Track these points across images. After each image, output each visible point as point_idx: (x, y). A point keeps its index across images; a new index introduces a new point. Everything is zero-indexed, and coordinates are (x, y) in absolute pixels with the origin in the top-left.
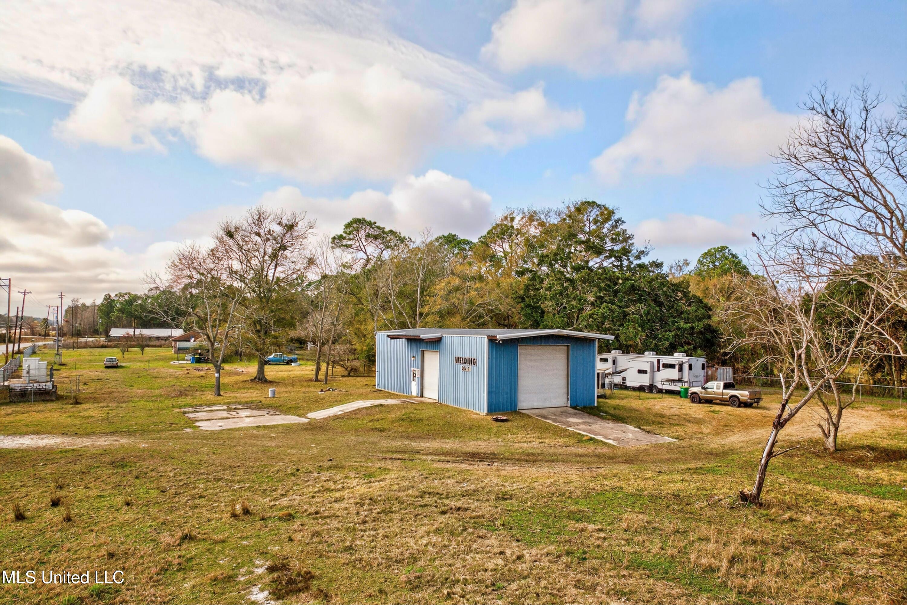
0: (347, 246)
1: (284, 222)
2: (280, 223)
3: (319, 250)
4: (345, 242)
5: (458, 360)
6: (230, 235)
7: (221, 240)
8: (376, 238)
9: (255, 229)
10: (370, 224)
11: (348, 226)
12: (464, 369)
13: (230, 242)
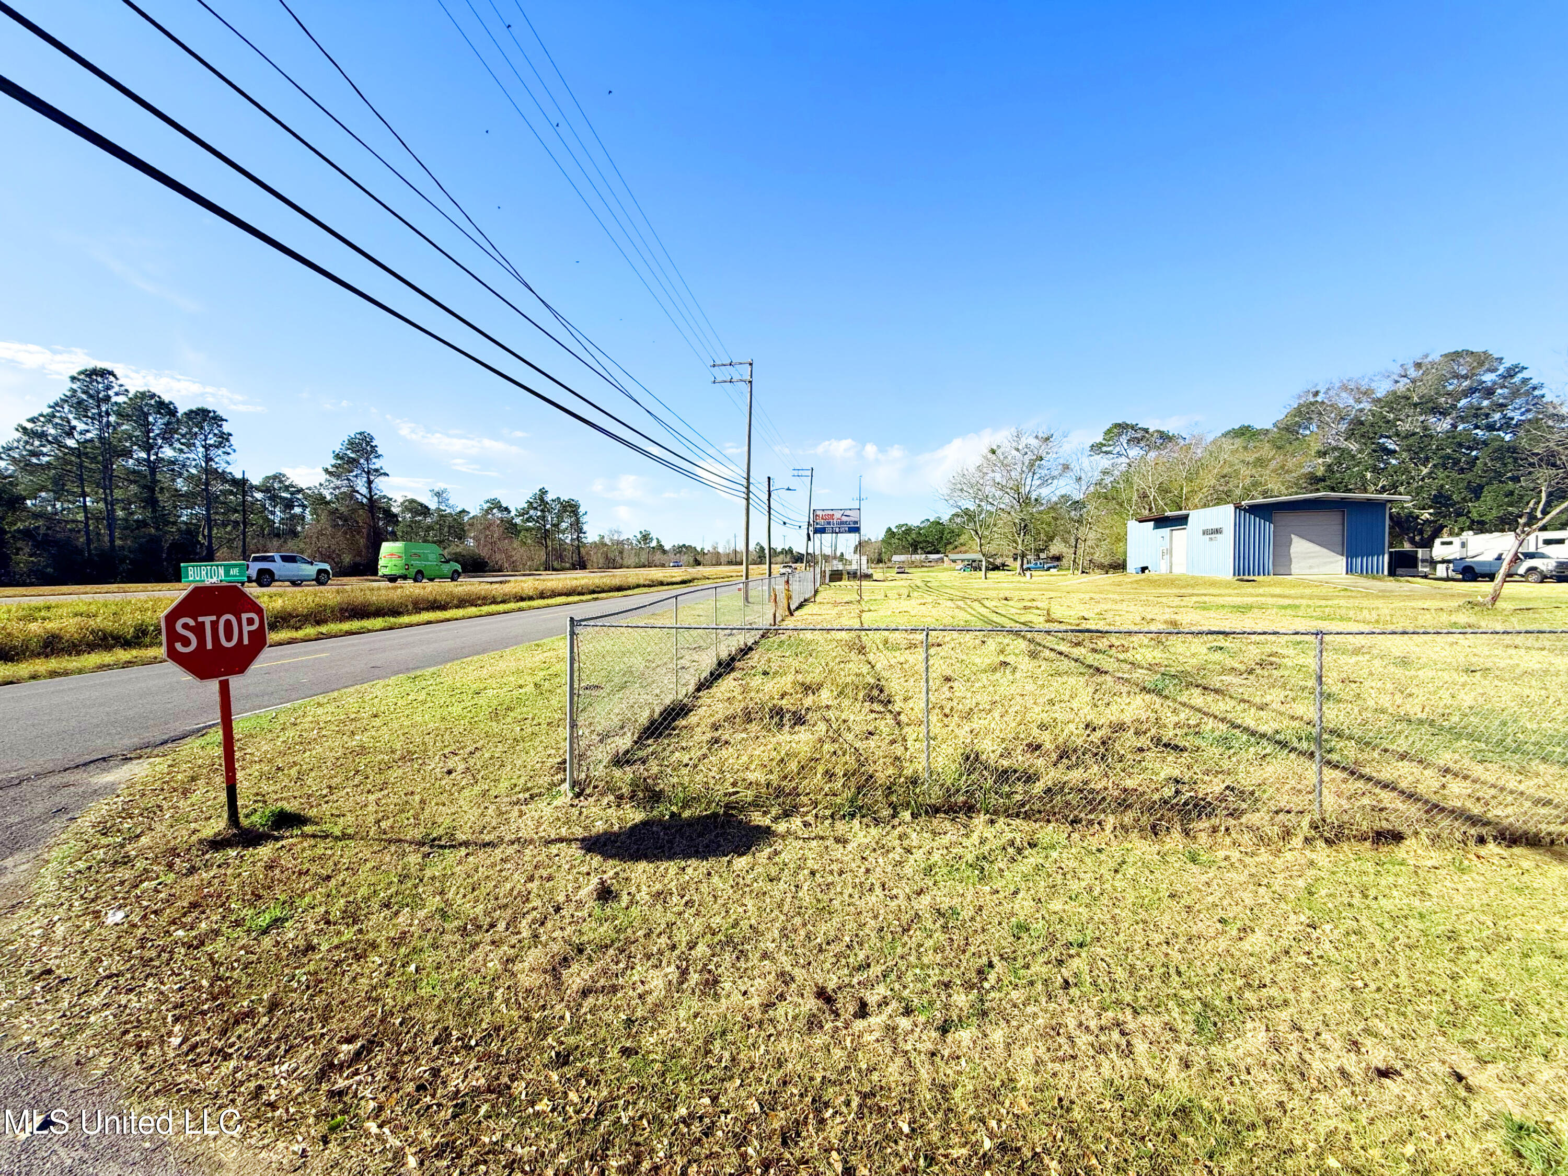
0: (1107, 453)
1: (1041, 435)
2: (1037, 437)
3: (1074, 457)
4: (1104, 449)
5: (1205, 533)
6: (993, 452)
7: (985, 458)
8: (1139, 440)
9: (1014, 444)
10: (1133, 427)
11: (1109, 431)
12: (1211, 539)
13: (994, 457)
